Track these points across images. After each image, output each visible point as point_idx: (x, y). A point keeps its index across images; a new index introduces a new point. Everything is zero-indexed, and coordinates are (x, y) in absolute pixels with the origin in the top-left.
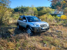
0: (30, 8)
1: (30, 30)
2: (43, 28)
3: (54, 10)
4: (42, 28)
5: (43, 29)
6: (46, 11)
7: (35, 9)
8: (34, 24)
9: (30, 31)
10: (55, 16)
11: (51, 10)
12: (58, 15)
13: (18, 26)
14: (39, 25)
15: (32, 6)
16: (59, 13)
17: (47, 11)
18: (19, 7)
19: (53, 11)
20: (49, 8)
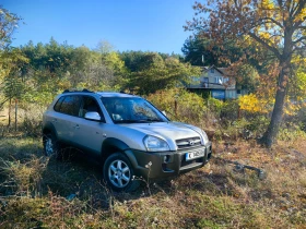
0: (93, 56)
1: (123, 166)
2: (191, 156)
3: (198, 68)
4: (185, 156)
5: (188, 158)
6: (167, 71)
7: (115, 59)
8: (147, 136)
9: (127, 169)
10: (205, 97)
11: (186, 68)
12: (215, 94)
13: (50, 142)
14: (170, 141)
15: (100, 44)
16: (220, 82)
17: (170, 72)
18: (35, 44)
19: (196, 75)
20: (177, 61)
